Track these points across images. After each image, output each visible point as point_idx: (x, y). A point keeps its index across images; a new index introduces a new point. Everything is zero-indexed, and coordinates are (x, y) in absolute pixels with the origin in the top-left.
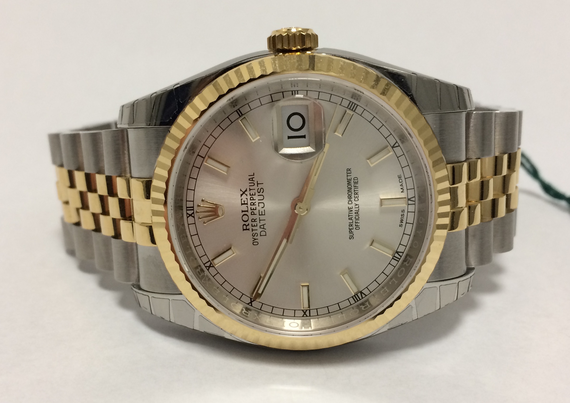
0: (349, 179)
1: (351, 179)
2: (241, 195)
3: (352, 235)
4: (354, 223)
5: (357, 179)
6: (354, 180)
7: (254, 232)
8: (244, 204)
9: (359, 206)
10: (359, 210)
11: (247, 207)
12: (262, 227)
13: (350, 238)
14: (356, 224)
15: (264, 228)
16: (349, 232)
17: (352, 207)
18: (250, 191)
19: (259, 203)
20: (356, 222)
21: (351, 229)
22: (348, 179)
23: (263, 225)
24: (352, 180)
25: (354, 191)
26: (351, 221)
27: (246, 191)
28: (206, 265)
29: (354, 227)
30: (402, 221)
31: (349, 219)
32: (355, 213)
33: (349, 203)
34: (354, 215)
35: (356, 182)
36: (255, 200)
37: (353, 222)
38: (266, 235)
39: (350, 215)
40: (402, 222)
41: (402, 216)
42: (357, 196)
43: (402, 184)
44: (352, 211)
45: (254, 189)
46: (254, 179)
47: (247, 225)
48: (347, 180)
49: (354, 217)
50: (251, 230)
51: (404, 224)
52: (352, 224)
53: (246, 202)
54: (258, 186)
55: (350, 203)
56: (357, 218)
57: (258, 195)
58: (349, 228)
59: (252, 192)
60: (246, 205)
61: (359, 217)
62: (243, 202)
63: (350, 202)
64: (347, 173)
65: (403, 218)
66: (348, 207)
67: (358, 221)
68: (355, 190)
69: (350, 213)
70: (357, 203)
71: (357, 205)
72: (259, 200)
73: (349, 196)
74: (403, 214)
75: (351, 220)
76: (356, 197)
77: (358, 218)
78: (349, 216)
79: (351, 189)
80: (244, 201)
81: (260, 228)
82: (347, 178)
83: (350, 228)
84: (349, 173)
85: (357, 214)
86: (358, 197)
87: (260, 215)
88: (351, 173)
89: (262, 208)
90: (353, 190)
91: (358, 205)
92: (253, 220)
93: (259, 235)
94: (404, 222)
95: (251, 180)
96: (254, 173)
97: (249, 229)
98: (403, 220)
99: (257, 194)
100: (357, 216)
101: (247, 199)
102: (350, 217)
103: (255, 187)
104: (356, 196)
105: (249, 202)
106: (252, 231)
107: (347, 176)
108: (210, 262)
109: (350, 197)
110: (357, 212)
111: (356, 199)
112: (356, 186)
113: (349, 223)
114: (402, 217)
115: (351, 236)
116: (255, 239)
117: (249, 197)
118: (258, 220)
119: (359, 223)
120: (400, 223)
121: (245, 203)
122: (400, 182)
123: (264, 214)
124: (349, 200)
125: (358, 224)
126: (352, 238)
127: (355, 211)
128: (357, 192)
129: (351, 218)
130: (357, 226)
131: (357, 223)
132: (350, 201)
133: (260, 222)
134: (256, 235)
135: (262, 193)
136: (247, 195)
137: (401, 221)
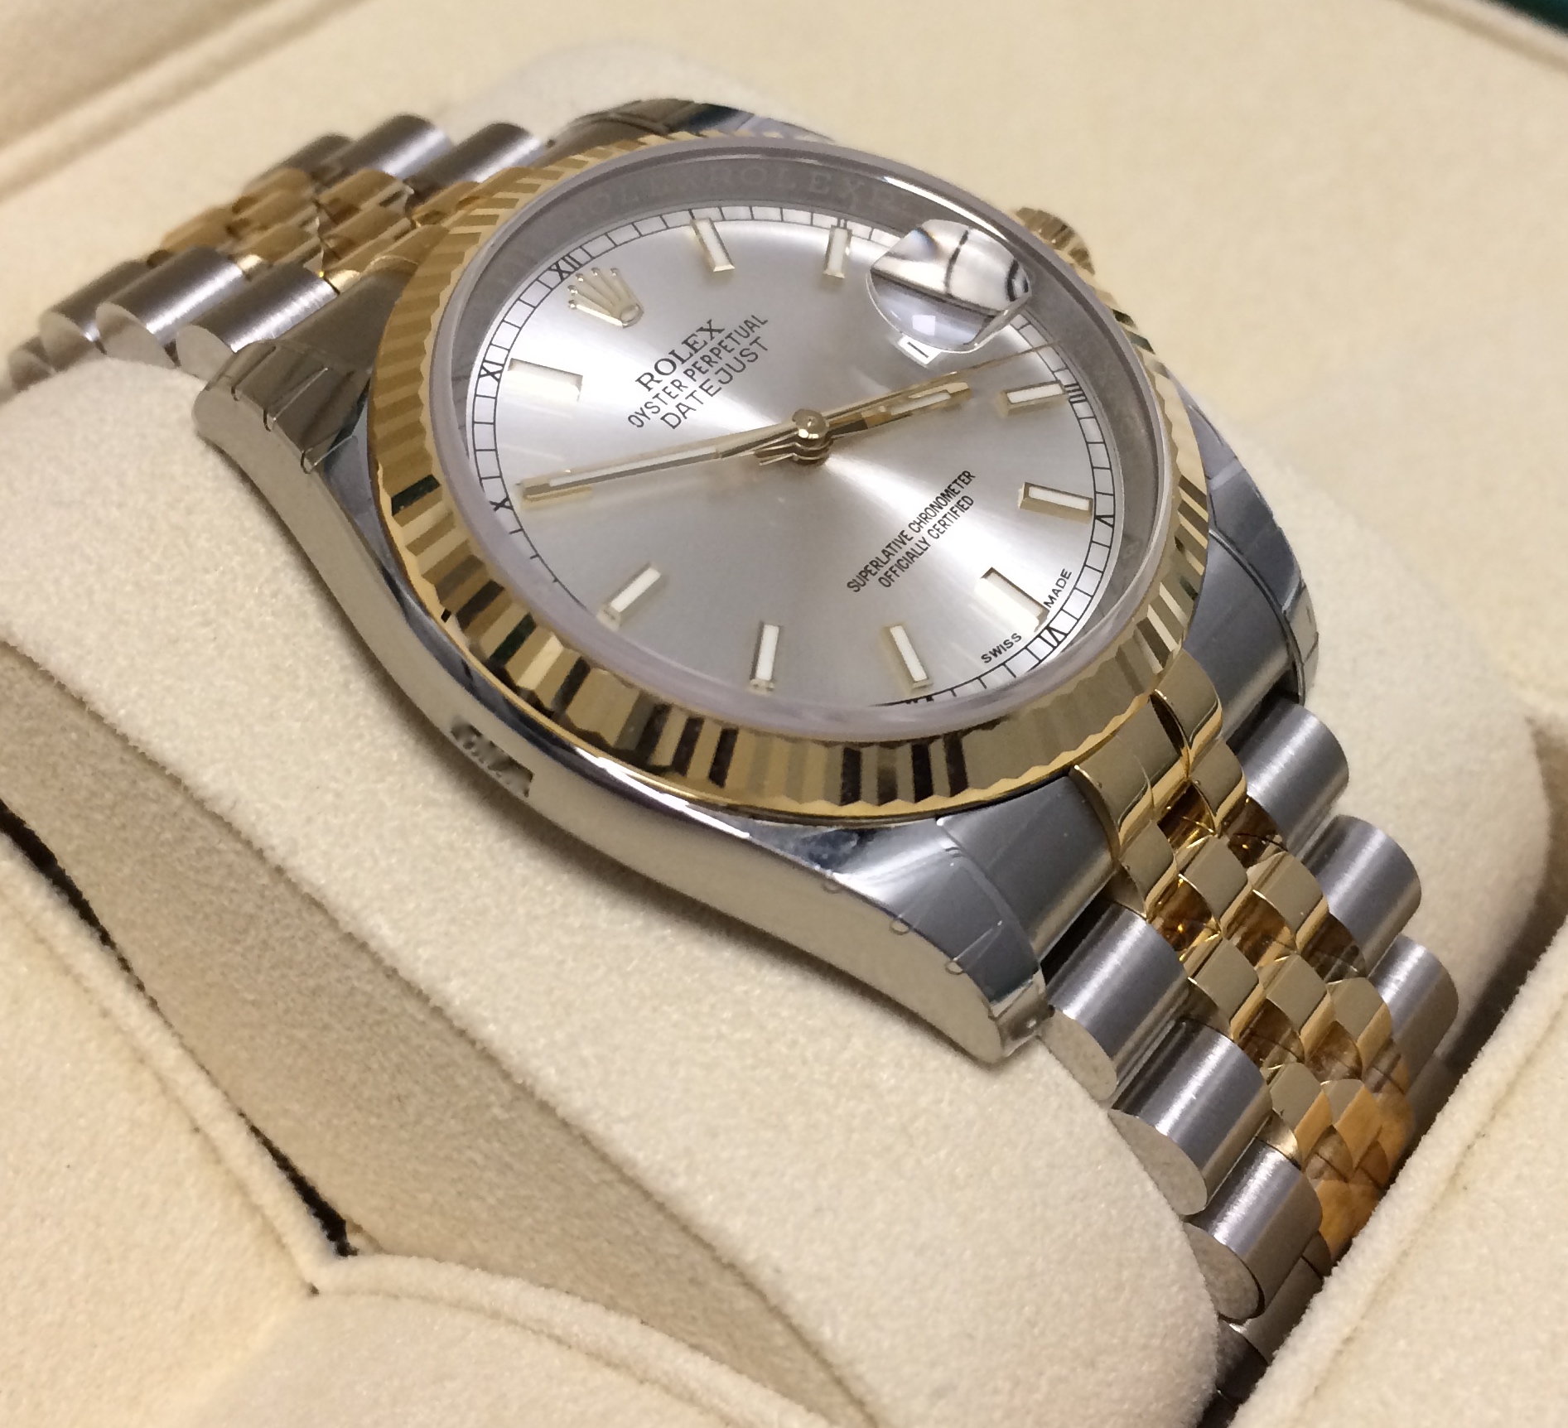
0: (953, 490)
1: (957, 493)
2: (701, 329)
3: (862, 583)
4: (886, 568)
5: (970, 502)
6: (963, 498)
7: (656, 402)
8: (691, 346)
9: (927, 548)
10: (920, 554)
11: (689, 356)
12: (683, 409)
13: (851, 585)
14: (890, 573)
15: (683, 414)
16: (860, 573)
17: (912, 538)
18: (726, 338)
19: (722, 369)
20: (893, 569)
21: (870, 571)
22: (952, 488)
23: (689, 408)
24: (958, 497)
25: (945, 516)
26: (884, 559)
27: (720, 331)
28: (485, 365)
29: (881, 573)
30: (997, 653)
31: (884, 551)
32: (907, 553)
33: (912, 526)
34: (901, 554)
35: (962, 506)
36: (721, 358)
37: (885, 563)
38: (674, 427)
39: (893, 545)
40: (995, 655)
41: (1005, 643)
42: (942, 529)
43: (1059, 591)
44: (905, 544)
45: (739, 344)
46: (755, 329)
47: (655, 379)
48: (949, 487)
49: (898, 556)
50: (653, 393)
51: (996, 661)
52: (880, 564)
53: (696, 346)
54: (751, 344)
55: (915, 527)
56: (904, 563)
57: (735, 358)
58: (867, 566)
59: (729, 343)
60: (693, 352)
61: (908, 567)
62: (690, 341)
63: (917, 526)
64: (959, 478)
65: (1005, 650)
66: (903, 531)
67: (899, 571)
68: (948, 516)
69: (897, 543)
70: (929, 539)
71: (925, 542)
72: (727, 365)
73: (924, 516)
74: (1012, 644)
75: (887, 556)
76: (938, 530)
77: (906, 566)
78: (889, 546)
79: (941, 508)
80: (695, 342)
81: (677, 406)
82: (950, 485)
83: (868, 569)
84: (963, 481)
85: (912, 558)
86: (942, 533)
87: (701, 387)
88: (967, 484)
89: (720, 381)
90: (942, 513)
91: (929, 545)
92: (677, 384)
93: (661, 414)
94: (1001, 658)
95: (748, 326)
96: (766, 322)
97: (649, 389)
98: (1000, 653)
99: (736, 353)
100: (905, 562)
101: (706, 343)
102: (889, 550)
103: (745, 343)
104: (938, 526)
105: (705, 351)
106: (653, 398)
107: (955, 482)
108: (500, 368)
109: (925, 519)
110: (914, 556)
111: (934, 533)
112: (955, 512)
113: (877, 558)
114: (1005, 647)
115: (855, 584)
116: (644, 414)
117: (713, 344)
118: (687, 392)
119: (898, 576)
120: (990, 652)
121: (694, 346)
122: (1057, 584)
123: (712, 393)
124: (918, 521)
125: (894, 576)
126: (856, 588)
127: (912, 549)
128: (948, 522)
129: (890, 554)
130: (889, 577)
131: (894, 572)
132: (919, 524)
133: (687, 398)
134: (656, 410)
135: (749, 361)
136: (712, 338)
137: (994, 650)
